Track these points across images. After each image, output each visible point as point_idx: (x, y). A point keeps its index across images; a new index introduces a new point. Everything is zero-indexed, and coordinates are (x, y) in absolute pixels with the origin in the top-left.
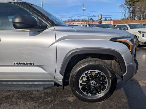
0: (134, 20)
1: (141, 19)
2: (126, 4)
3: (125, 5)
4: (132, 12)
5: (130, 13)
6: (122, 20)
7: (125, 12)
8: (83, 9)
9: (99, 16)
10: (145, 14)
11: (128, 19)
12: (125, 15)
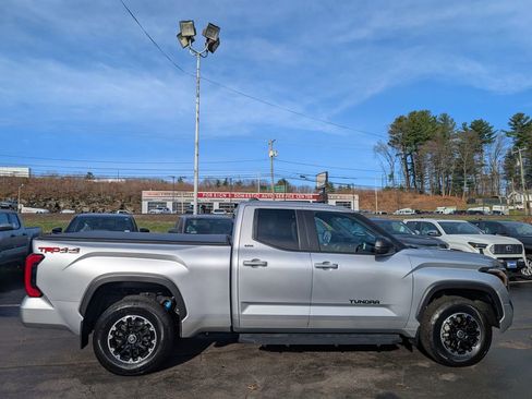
0: (421, 193)
1: (440, 193)
2: (393, 143)
3: (390, 148)
4: (412, 169)
5: (407, 170)
6: (384, 190)
7: (392, 167)
8: (271, 154)
9: (318, 178)
10: (451, 177)
11: (402, 188)
12: (391, 176)
